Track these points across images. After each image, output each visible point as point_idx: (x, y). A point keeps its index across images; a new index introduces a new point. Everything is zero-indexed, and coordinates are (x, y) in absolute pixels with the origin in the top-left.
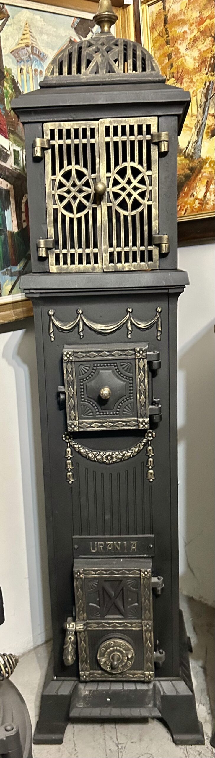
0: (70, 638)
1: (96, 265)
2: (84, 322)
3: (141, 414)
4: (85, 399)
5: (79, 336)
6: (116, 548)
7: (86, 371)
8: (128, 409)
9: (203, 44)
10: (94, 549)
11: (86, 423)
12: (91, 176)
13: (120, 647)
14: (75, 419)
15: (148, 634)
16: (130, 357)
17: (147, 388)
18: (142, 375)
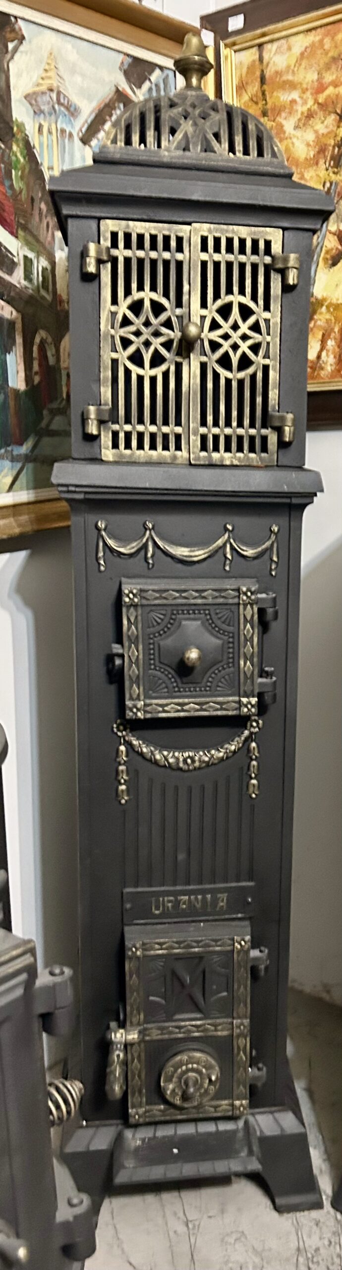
0: (118, 1056)
1: (178, 453)
2: (155, 543)
3: (245, 690)
4: (155, 666)
5: (146, 565)
6: (194, 906)
7: (159, 621)
8: (225, 682)
9: (323, 122)
10: (157, 908)
11: (157, 705)
12: (175, 312)
13: (198, 1063)
14: (138, 698)
15: (241, 1042)
16: (231, 601)
17: (256, 649)
18: (248, 631)
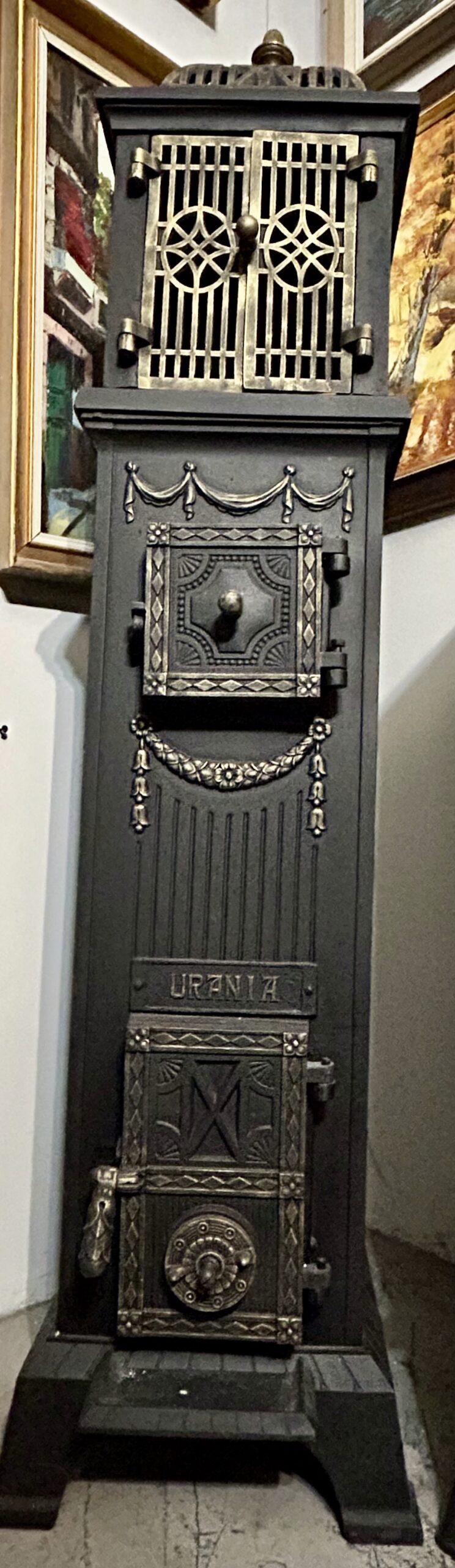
0: (102, 1204)
1: (230, 381)
2: (197, 487)
3: (303, 664)
4: (185, 629)
5: (184, 515)
6: (231, 991)
7: (194, 569)
8: (277, 654)
10: (179, 991)
11: (184, 679)
12: (232, 225)
13: (222, 1236)
14: (161, 669)
15: (292, 1209)
16: (287, 543)
17: (319, 609)
18: (309, 583)
